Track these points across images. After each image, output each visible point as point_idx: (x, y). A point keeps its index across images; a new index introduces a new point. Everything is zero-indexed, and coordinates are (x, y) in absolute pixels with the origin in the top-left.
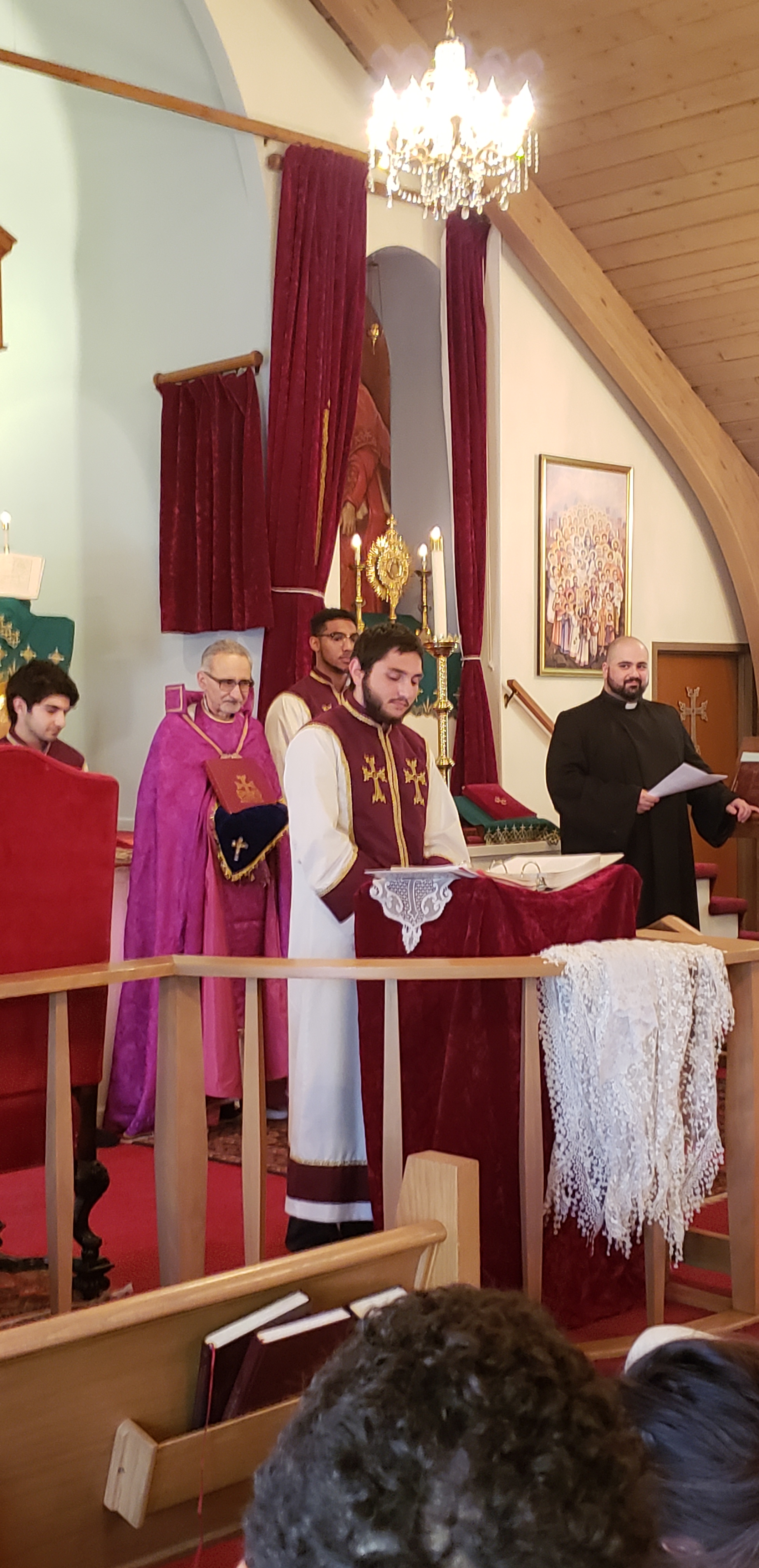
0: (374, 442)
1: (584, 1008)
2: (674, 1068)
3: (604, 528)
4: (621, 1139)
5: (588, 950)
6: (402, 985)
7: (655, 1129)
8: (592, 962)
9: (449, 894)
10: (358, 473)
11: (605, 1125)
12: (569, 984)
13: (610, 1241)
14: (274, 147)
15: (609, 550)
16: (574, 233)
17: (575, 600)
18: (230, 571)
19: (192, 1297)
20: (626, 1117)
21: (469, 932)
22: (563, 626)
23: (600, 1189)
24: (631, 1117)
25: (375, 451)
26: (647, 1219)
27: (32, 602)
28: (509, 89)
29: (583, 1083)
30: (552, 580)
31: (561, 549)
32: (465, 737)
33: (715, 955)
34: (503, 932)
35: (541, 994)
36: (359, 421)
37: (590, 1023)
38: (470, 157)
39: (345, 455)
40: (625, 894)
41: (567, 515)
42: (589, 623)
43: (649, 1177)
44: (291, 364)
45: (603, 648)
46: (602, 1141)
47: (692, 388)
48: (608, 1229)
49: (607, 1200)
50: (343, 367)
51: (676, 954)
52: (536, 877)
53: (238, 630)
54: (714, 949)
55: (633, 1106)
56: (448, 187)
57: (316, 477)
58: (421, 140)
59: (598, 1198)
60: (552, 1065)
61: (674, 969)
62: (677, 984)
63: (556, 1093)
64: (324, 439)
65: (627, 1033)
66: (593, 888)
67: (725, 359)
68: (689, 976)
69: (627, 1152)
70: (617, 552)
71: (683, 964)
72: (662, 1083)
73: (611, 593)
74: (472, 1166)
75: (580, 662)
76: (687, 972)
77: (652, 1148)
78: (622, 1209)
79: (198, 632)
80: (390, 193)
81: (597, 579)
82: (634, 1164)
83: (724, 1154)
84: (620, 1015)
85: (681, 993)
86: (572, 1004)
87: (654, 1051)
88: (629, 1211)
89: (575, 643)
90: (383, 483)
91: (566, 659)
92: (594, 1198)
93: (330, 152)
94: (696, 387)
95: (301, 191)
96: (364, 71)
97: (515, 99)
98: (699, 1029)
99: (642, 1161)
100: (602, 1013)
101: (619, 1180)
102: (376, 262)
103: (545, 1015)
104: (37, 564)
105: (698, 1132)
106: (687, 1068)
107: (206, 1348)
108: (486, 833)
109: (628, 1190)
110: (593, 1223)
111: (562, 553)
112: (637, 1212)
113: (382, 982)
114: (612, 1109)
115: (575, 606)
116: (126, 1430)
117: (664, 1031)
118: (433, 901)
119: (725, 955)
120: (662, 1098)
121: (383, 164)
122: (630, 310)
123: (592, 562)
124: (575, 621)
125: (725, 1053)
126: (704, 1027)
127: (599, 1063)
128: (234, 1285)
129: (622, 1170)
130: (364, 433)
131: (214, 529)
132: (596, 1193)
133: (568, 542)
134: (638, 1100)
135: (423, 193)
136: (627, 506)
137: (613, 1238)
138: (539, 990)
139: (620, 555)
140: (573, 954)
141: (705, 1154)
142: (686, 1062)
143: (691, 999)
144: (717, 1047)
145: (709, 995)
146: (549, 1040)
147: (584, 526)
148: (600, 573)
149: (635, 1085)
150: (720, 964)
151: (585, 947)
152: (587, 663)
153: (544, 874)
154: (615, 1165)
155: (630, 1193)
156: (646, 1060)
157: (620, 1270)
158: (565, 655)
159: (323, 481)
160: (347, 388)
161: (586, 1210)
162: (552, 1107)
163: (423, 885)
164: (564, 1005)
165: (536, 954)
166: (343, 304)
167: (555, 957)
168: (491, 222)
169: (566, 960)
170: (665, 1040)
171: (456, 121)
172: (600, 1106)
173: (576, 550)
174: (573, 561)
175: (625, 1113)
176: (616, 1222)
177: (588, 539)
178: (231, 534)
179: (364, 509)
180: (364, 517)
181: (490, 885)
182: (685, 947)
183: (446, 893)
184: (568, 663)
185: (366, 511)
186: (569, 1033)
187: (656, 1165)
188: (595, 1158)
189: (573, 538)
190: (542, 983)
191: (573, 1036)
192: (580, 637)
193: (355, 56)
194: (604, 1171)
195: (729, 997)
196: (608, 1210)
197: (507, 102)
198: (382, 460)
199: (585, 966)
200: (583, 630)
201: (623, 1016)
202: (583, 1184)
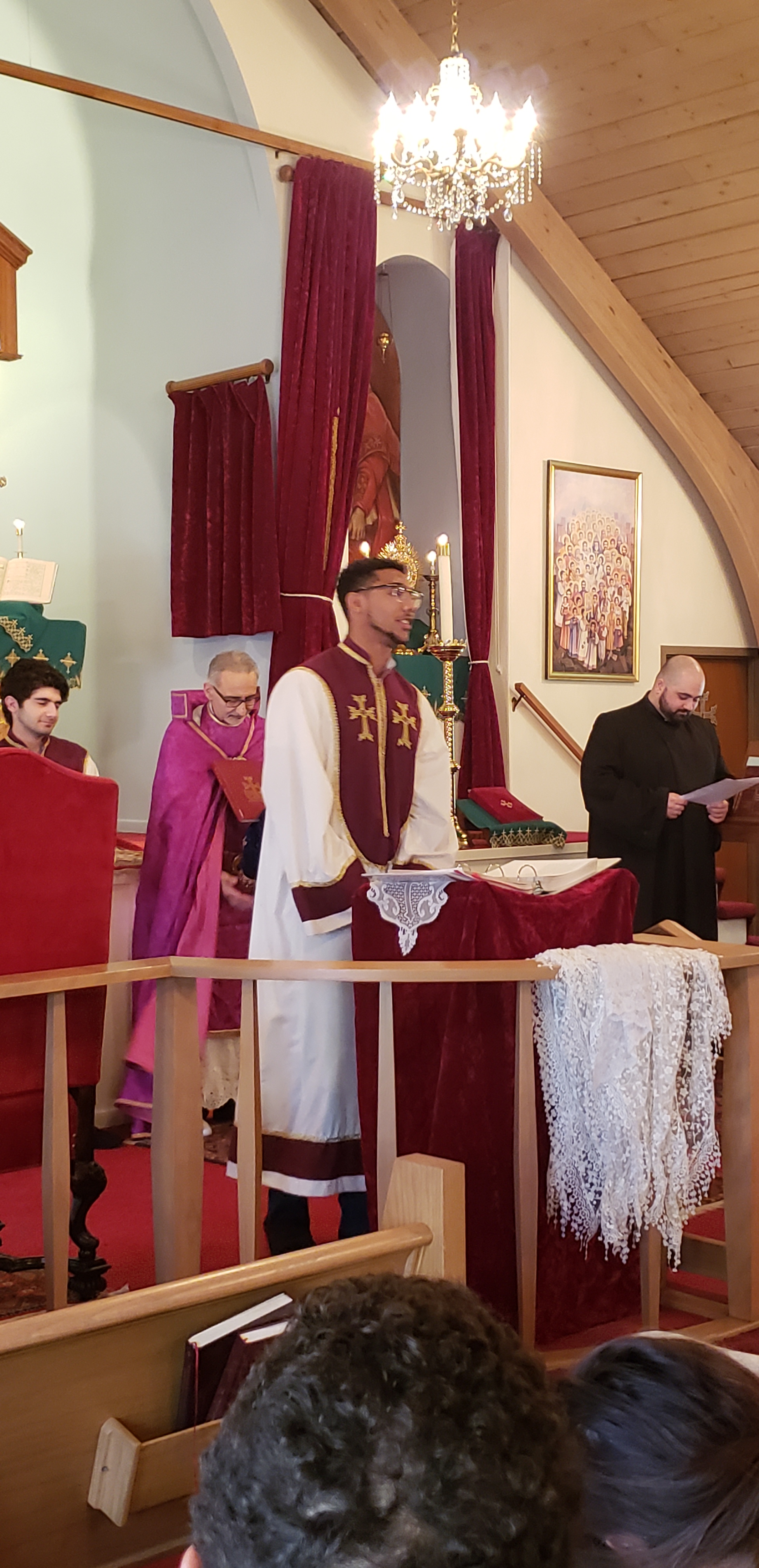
0: (383, 449)
1: (578, 1011)
2: (669, 1073)
3: (612, 533)
4: (616, 1143)
5: (583, 952)
6: (397, 987)
7: (650, 1134)
8: (587, 966)
9: (445, 897)
10: (368, 479)
11: (600, 1129)
12: (562, 988)
13: (607, 1247)
14: (285, 159)
15: (618, 555)
16: (583, 242)
17: (583, 605)
18: (240, 577)
19: (178, 1297)
20: (621, 1121)
21: (464, 936)
22: (571, 631)
23: (594, 1194)
24: (625, 1122)
25: (384, 457)
26: (644, 1224)
27: (44, 606)
28: (512, 102)
29: (577, 1087)
30: (559, 584)
31: (570, 555)
32: (473, 741)
33: (711, 959)
34: (498, 934)
35: (536, 997)
36: (369, 428)
37: (584, 1027)
38: (474, 169)
39: (354, 462)
40: (622, 899)
41: (576, 521)
42: (598, 628)
43: (645, 1182)
44: (301, 372)
45: (611, 652)
46: (596, 1146)
47: (701, 395)
48: (604, 1234)
49: (603, 1205)
50: (353, 375)
51: (671, 959)
52: (532, 880)
53: (247, 634)
54: (709, 954)
55: (627, 1111)
56: (452, 199)
57: (325, 484)
58: (425, 154)
59: (592, 1203)
60: (547, 1069)
61: (669, 974)
62: (672, 988)
63: (551, 1096)
64: (333, 446)
65: (622, 1038)
66: (589, 892)
67: (734, 366)
68: (684, 980)
69: (622, 1156)
70: (626, 557)
71: (678, 968)
72: (657, 1088)
73: (619, 597)
74: (458, 1169)
75: (588, 665)
76: (682, 977)
77: (647, 1153)
78: (618, 1214)
79: (207, 636)
80: (395, 205)
81: (605, 583)
82: (629, 1169)
83: (721, 1158)
84: (614, 1019)
85: (676, 997)
86: (566, 1008)
87: (648, 1056)
88: (625, 1216)
89: (583, 647)
90: (392, 487)
91: (575, 664)
92: (588, 1202)
93: (340, 164)
94: (705, 394)
95: (312, 202)
96: (375, 84)
97: (518, 112)
98: (695, 1034)
99: (638, 1165)
100: (597, 1017)
101: (614, 1185)
102: (386, 272)
103: (540, 1019)
104: (51, 567)
105: (694, 1135)
106: (683, 1072)
107: (190, 1347)
108: (492, 836)
109: (624, 1195)
110: (587, 1227)
111: (570, 557)
112: (634, 1218)
113: (377, 984)
114: (607, 1114)
115: (583, 611)
116: (110, 1429)
117: (659, 1035)
118: (429, 904)
119: (720, 960)
120: (657, 1102)
121: (389, 176)
122: (639, 318)
123: (601, 567)
124: (583, 625)
125: (721, 1058)
126: (700, 1031)
127: (593, 1067)
128: (218, 1286)
129: (617, 1175)
130: (374, 440)
131: (225, 534)
132: (590, 1197)
133: (577, 547)
134: (632, 1104)
135: (427, 205)
136: (635, 512)
137: (609, 1243)
138: (534, 993)
139: (629, 560)
140: (567, 958)
141: (701, 1157)
142: (681, 1066)
143: (686, 1004)
144: (713, 1052)
145: (705, 1000)
146: (544, 1043)
147: (592, 531)
148: (609, 577)
149: (630, 1090)
150: (716, 969)
151: (580, 950)
152: (595, 667)
153: (540, 878)
154: (610, 1169)
155: (626, 1198)
156: (640, 1064)
157: (616, 1276)
158: (573, 659)
159: (332, 488)
160: (356, 396)
161: (580, 1215)
162: (547, 1110)
163: (419, 888)
164: (559, 1009)
165: (530, 958)
166: (353, 314)
167: (550, 961)
168: (500, 232)
169: (559, 963)
170: (660, 1045)
171: (460, 135)
172: (594, 1110)
173: (585, 555)
174: (582, 566)
175: (619, 1118)
176: (612, 1227)
177: (597, 544)
178: (242, 539)
179: (373, 515)
180: (374, 523)
181: (485, 888)
182: (681, 952)
183: (441, 896)
184: (576, 667)
185: (375, 517)
186: (563, 1036)
187: (652, 1169)
188: (589, 1162)
189: (581, 543)
190: (537, 986)
191: (567, 1040)
192: (588, 642)
193: (368, 71)
194: (599, 1176)
195: (724, 1002)
196: (604, 1215)
197: (510, 115)
198: (392, 466)
199: (579, 970)
200: (591, 635)
201: (617, 1020)
202: (577, 1188)
